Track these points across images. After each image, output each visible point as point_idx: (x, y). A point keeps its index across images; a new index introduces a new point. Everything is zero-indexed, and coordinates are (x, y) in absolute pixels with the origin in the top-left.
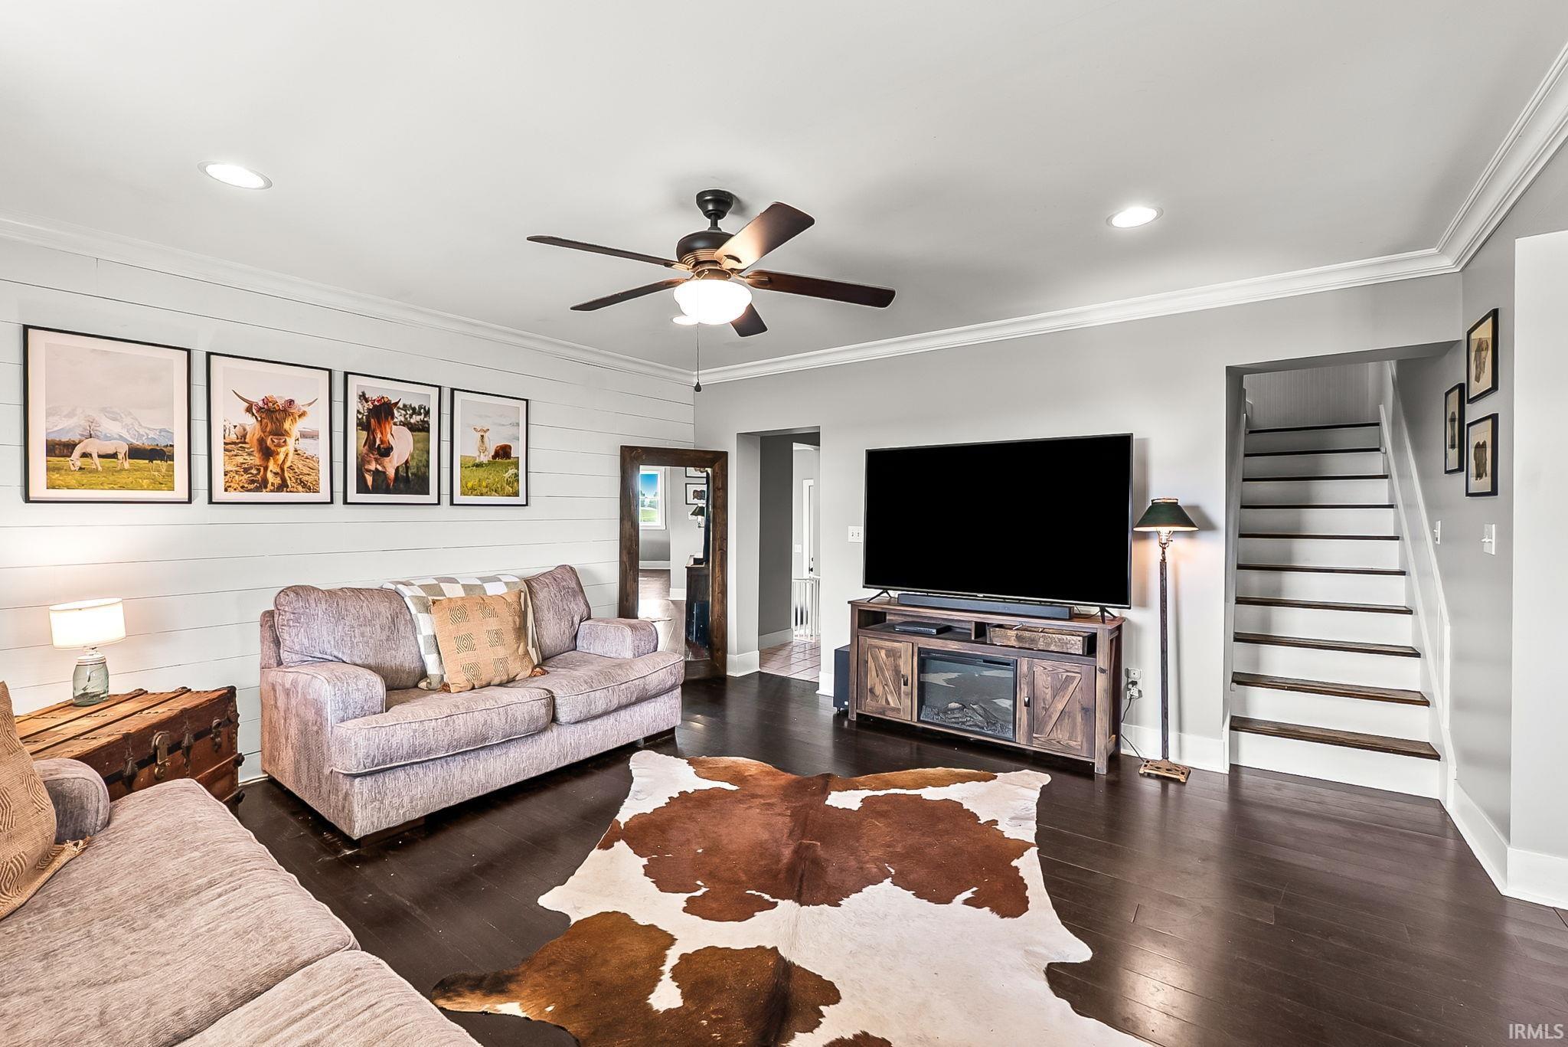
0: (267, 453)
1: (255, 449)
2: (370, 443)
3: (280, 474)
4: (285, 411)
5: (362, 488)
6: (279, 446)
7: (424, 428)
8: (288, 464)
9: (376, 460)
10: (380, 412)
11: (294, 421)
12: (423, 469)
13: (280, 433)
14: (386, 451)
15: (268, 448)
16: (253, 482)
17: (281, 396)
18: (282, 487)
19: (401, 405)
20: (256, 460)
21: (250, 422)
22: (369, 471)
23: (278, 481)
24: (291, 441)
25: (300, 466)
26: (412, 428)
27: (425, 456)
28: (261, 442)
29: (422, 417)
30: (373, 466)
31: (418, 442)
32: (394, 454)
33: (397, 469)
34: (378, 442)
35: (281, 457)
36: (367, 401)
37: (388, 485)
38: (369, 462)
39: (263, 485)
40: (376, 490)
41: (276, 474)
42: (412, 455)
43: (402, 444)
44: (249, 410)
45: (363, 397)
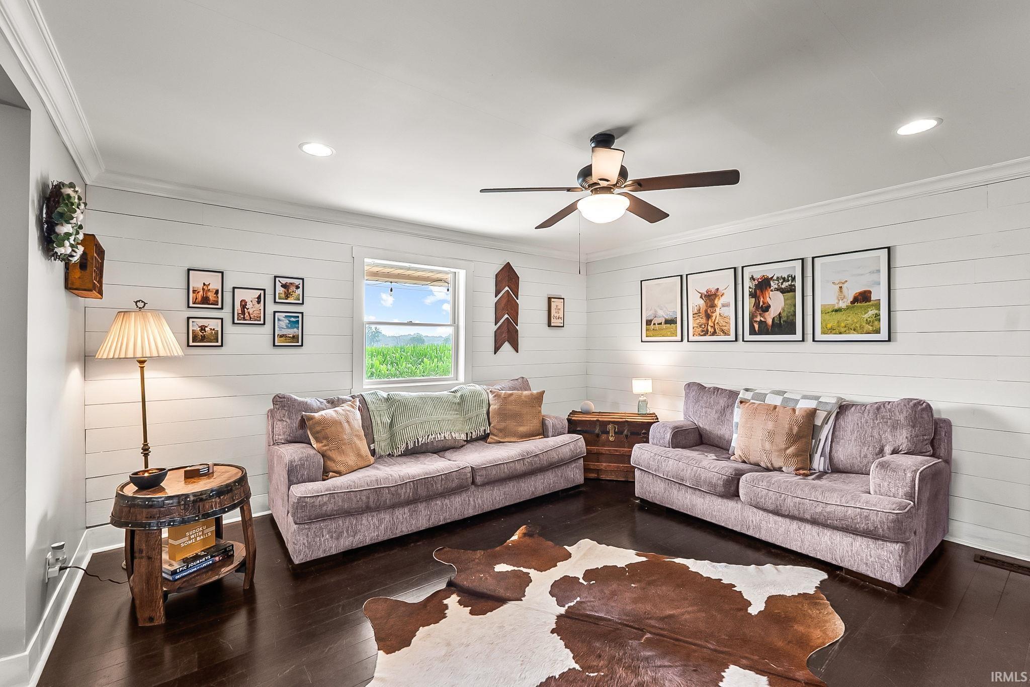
0: (708, 317)
1: (704, 315)
2: (757, 305)
3: (713, 327)
4: (715, 294)
5: (753, 332)
6: (713, 313)
7: (792, 289)
8: (716, 322)
9: (760, 314)
10: (763, 285)
11: (719, 298)
12: (791, 318)
13: (713, 306)
14: (767, 308)
15: (709, 314)
16: (703, 331)
17: (713, 288)
18: (714, 333)
19: (775, 278)
20: (704, 321)
21: (701, 302)
22: (756, 321)
23: (712, 330)
24: (718, 309)
25: (722, 323)
26: (783, 291)
27: (793, 309)
28: (706, 311)
29: (790, 283)
30: (758, 319)
31: (787, 299)
32: (771, 309)
33: (773, 319)
34: (761, 304)
35: (714, 318)
36: (754, 280)
37: (768, 329)
38: (756, 317)
39: (706, 333)
40: (760, 333)
41: (712, 327)
42: (783, 310)
43: (776, 302)
44: (701, 297)
45: (752, 278)
